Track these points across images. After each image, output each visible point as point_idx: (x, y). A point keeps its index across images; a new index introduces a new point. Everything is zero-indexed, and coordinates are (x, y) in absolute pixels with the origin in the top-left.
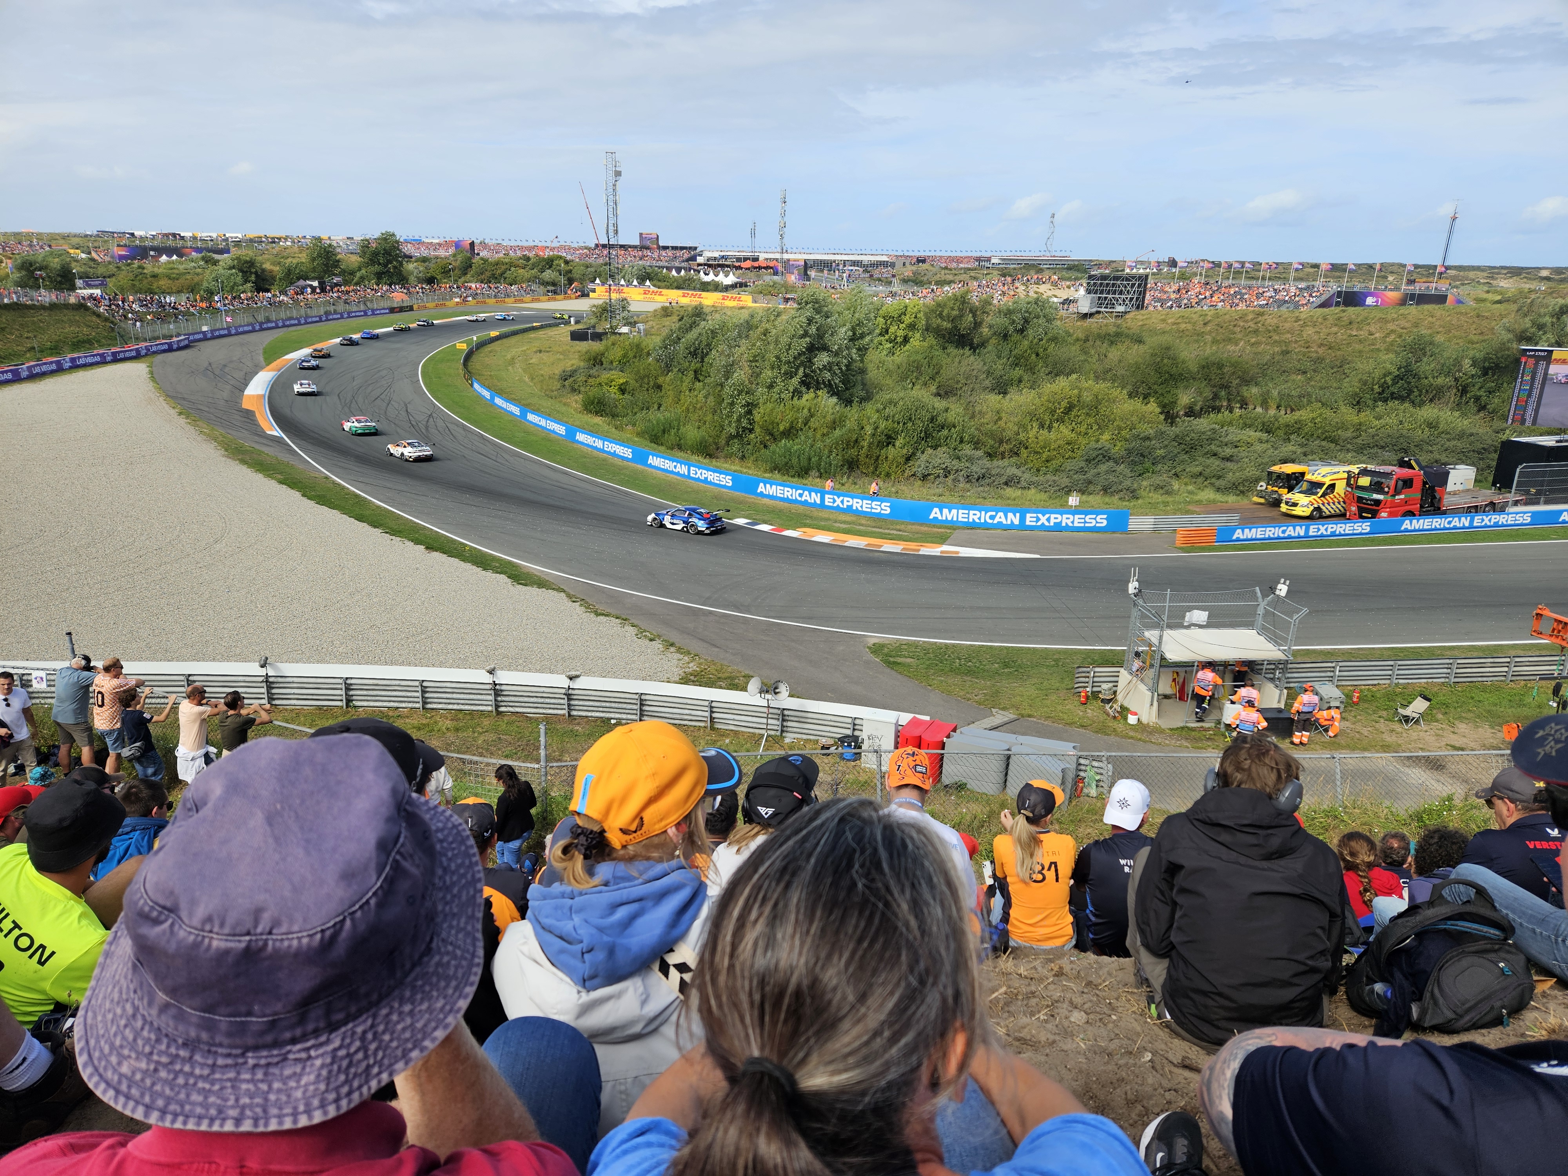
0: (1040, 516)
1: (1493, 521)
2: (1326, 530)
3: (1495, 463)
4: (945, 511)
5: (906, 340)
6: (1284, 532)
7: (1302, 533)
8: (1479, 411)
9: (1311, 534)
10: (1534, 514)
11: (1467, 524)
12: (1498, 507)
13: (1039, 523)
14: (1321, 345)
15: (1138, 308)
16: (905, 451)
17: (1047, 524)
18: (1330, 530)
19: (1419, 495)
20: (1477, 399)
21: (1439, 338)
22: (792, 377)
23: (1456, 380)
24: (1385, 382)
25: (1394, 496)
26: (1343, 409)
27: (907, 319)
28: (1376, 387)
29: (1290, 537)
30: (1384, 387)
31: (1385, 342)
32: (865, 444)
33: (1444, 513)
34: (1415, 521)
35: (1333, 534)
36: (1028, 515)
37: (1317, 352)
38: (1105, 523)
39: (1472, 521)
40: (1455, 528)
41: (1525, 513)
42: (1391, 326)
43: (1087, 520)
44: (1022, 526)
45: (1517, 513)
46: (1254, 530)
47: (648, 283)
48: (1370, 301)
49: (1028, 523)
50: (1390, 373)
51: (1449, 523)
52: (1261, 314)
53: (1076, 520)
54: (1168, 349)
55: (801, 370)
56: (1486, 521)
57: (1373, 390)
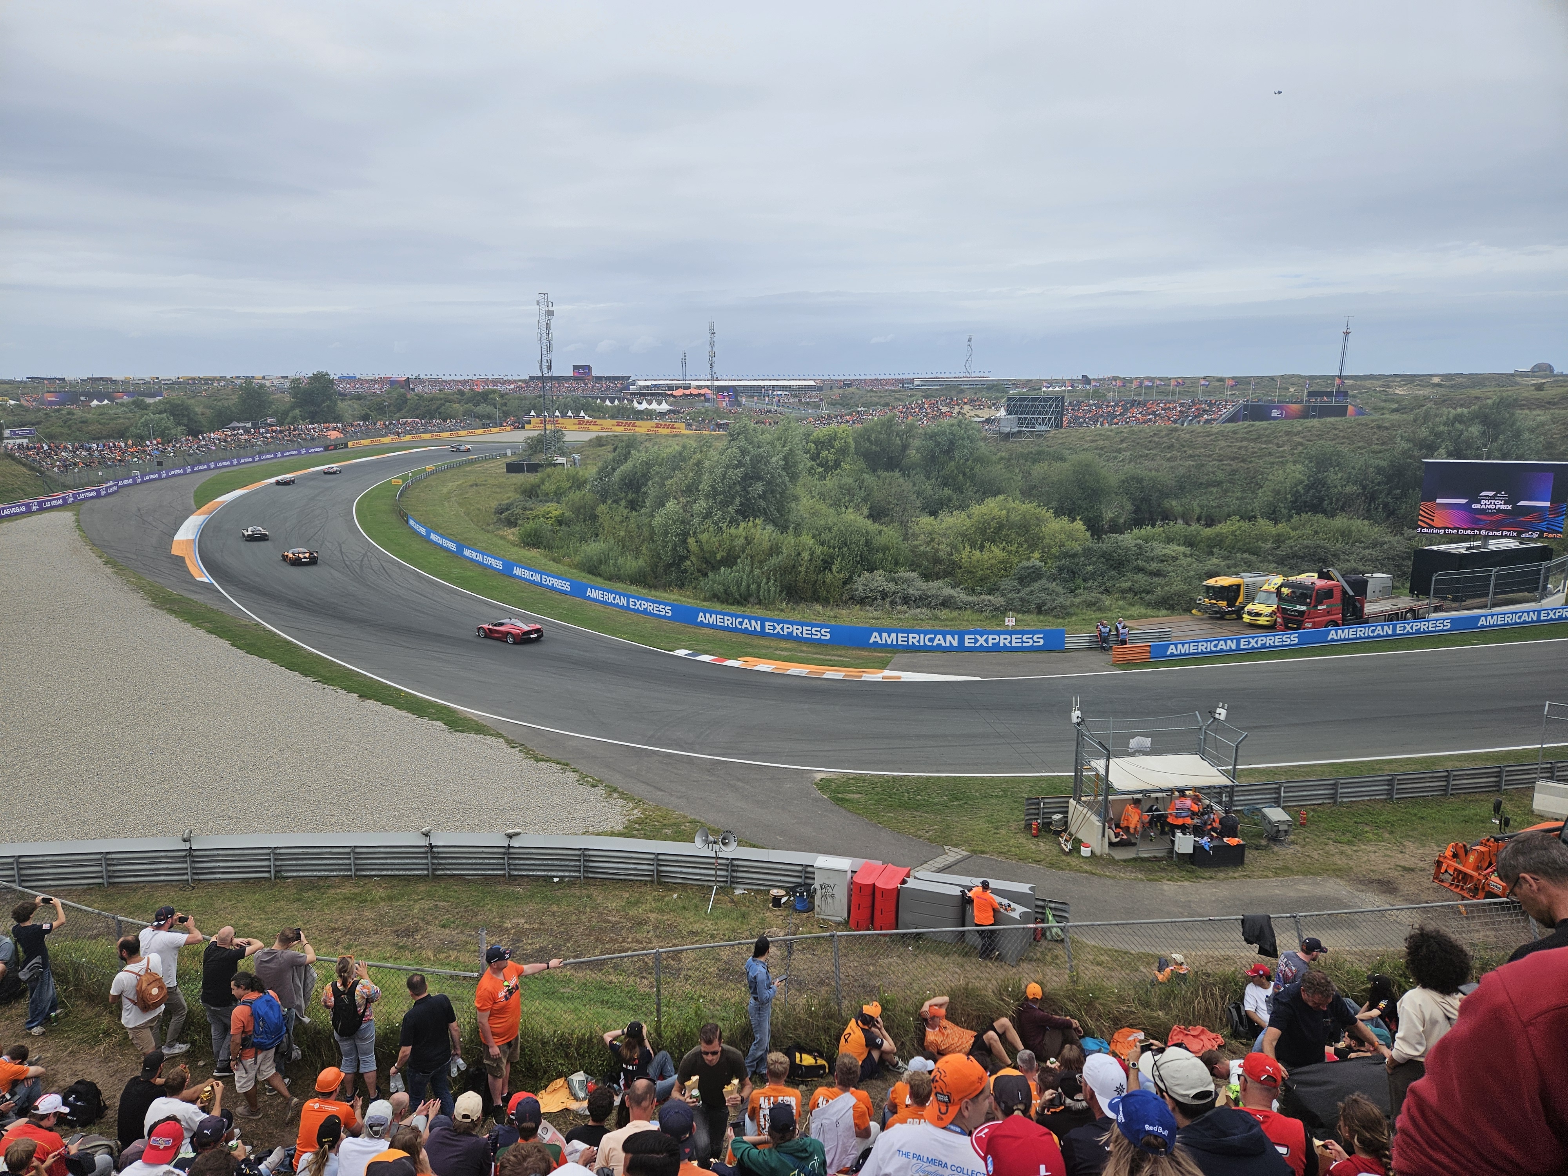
0: (978, 637)
1: (1415, 628)
2: (1256, 642)
3: (1410, 570)
4: (885, 635)
5: (837, 464)
6: (1216, 646)
7: (1234, 647)
9: (1242, 647)
11: (1390, 632)
12: (1418, 613)
13: (978, 645)
14: (1233, 459)
15: (1057, 427)
16: (842, 576)
17: (985, 645)
18: (1260, 643)
19: (1339, 605)
22: (728, 507)
24: (1297, 491)
25: (1317, 606)
26: (1261, 521)
27: (838, 444)
28: (1289, 496)
29: (1222, 651)
30: (1297, 496)
31: (1293, 454)
32: (803, 569)
33: (1366, 622)
34: (1340, 632)
35: (1264, 646)
36: (966, 637)
37: (1230, 465)
38: (1042, 641)
39: (1394, 629)
40: (1379, 636)
41: (1444, 620)
42: (1297, 439)
43: (1024, 640)
44: (961, 648)
45: (1437, 620)
46: (1186, 646)
47: (582, 413)
48: (1275, 413)
49: (966, 644)
50: (1301, 482)
51: (1373, 631)
53: (1014, 641)
54: (1089, 465)
55: (737, 499)
56: (1408, 628)
57: (1286, 499)
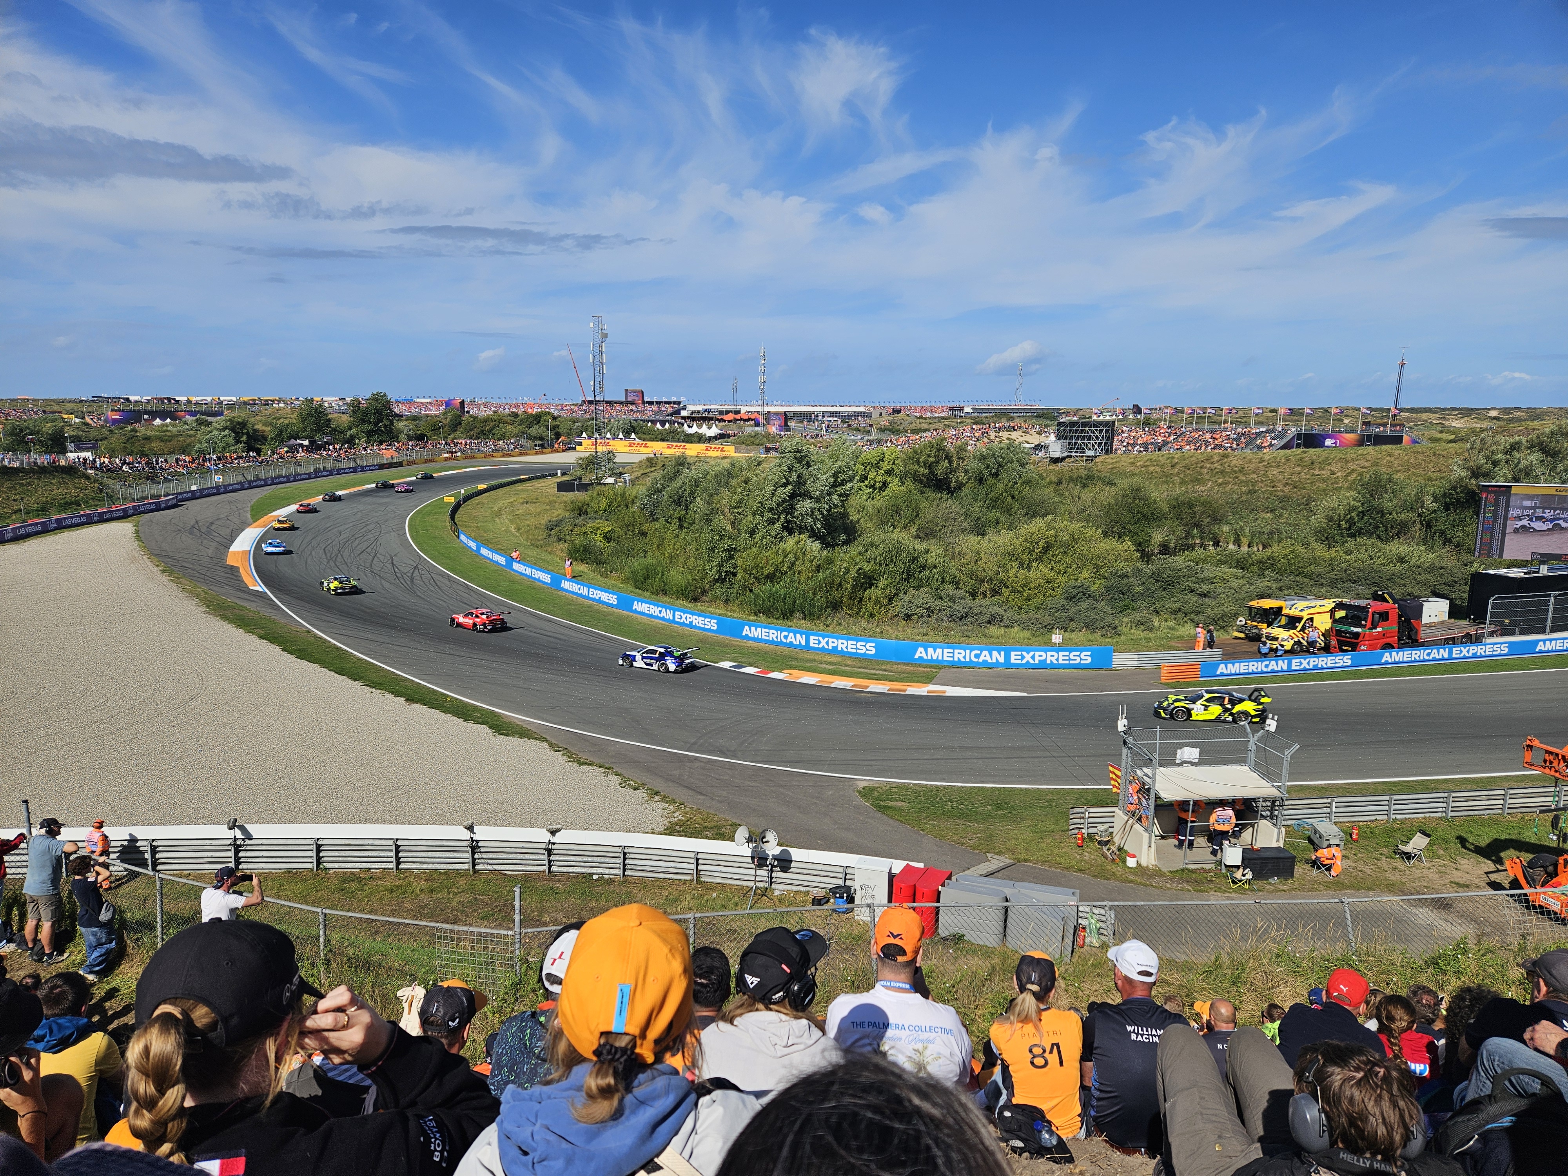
0: (1024, 653)
1: (1471, 652)
2: (1308, 663)
3: (1466, 595)
4: (930, 650)
5: (885, 485)
6: (1267, 666)
7: (1285, 668)
8: (1444, 545)
9: (1294, 668)
10: (1511, 645)
11: (1446, 656)
12: (1474, 638)
13: (1024, 661)
14: (1286, 484)
15: (1107, 452)
16: (887, 592)
17: (1031, 661)
18: (1312, 664)
19: (1395, 628)
20: (1442, 533)
21: (1399, 477)
22: (774, 523)
23: (1419, 515)
24: (1351, 518)
25: (1372, 629)
26: (1315, 545)
27: (885, 466)
28: (1343, 523)
29: (1273, 671)
30: (1351, 523)
31: (1347, 481)
32: (849, 586)
33: (1422, 645)
34: (1394, 654)
35: (1316, 668)
36: (1013, 653)
37: (1283, 491)
38: (1089, 660)
39: (1450, 653)
40: (1434, 659)
41: (1502, 643)
42: (1351, 466)
43: (1072, 657)
44: (1008, 665)
45: (1494, 644)
46: (1237, 665)
47: (633, 436)
48: (1329, 442)
49: (1013, 661)
50: (1355, 509)
51: (1429, 654)
52: (1227, 456)
53: (1061, 658)
54: (1138, 490)
55: (783, 516)
56: (1465, 651)
57: (1339, 525)
